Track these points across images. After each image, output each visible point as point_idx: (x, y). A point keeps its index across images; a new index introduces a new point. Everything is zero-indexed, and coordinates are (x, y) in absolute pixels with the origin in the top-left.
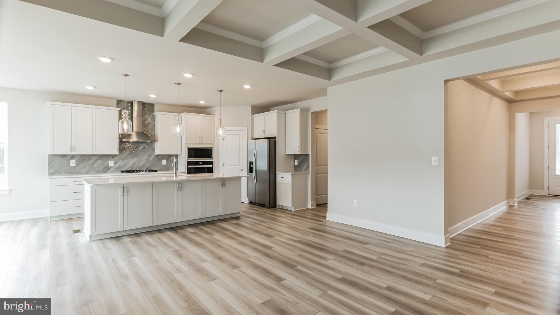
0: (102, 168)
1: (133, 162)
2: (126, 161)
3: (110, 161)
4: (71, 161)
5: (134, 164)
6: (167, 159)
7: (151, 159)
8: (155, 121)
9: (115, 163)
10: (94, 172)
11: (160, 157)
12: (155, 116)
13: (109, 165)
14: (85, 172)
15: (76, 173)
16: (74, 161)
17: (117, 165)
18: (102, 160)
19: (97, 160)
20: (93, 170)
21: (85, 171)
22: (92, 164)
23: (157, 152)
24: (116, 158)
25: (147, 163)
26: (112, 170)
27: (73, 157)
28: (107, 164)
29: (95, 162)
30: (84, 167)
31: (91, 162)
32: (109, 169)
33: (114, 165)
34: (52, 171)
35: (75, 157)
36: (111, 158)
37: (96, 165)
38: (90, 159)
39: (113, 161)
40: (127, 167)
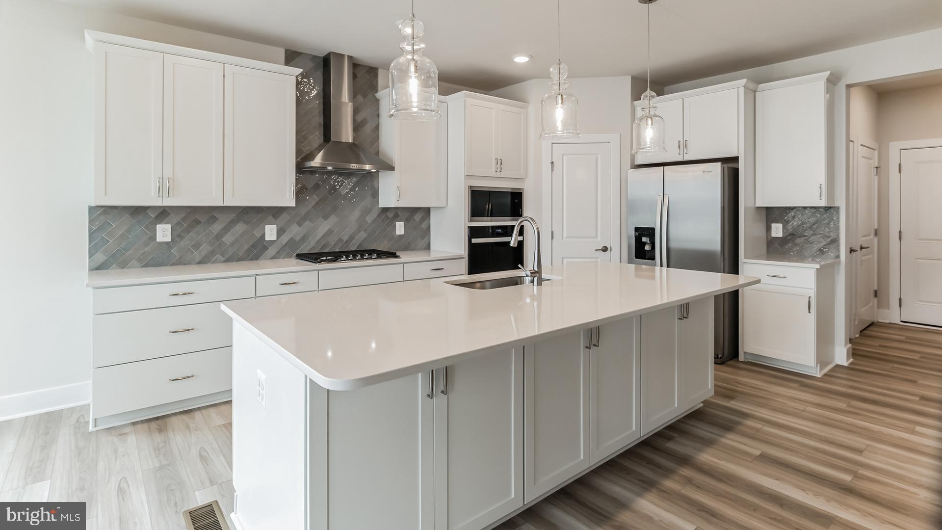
0: (246, 247)
1: (327, 228)
2: (307, 224)
3: (267, 227)
4: (159, 227)
5: (330, 232)
6: (407, 221)
7: (369, 219)
8: (378, 116)
9: (280, 232)
10: (223, 259)
11: (391, 215)
12: (380, 101)
13: (264, 235)
14: (197, 261)
15: (172, 265)
16: (169, 227)
17: (285, 239)
18: (246, 222)
19: (233, 223)
20: (223, 255)
21: (197, 256)
22: (219, 237)
23: (382, 204)
24: (285, 217)
25: (358, 231)
26: (272, 251)
27: (163, 213)
28: (258, 235)
29: (226, 229)
30: (197, 246)
31: (216, 228)
32: (265, 248)
33: (278, 236)
34: (100, 258)
35: (169, 214)
36: (271, 217)
37: (228, 239)
38: (213, 219)
39: (274, 227)
40: (313, 243)
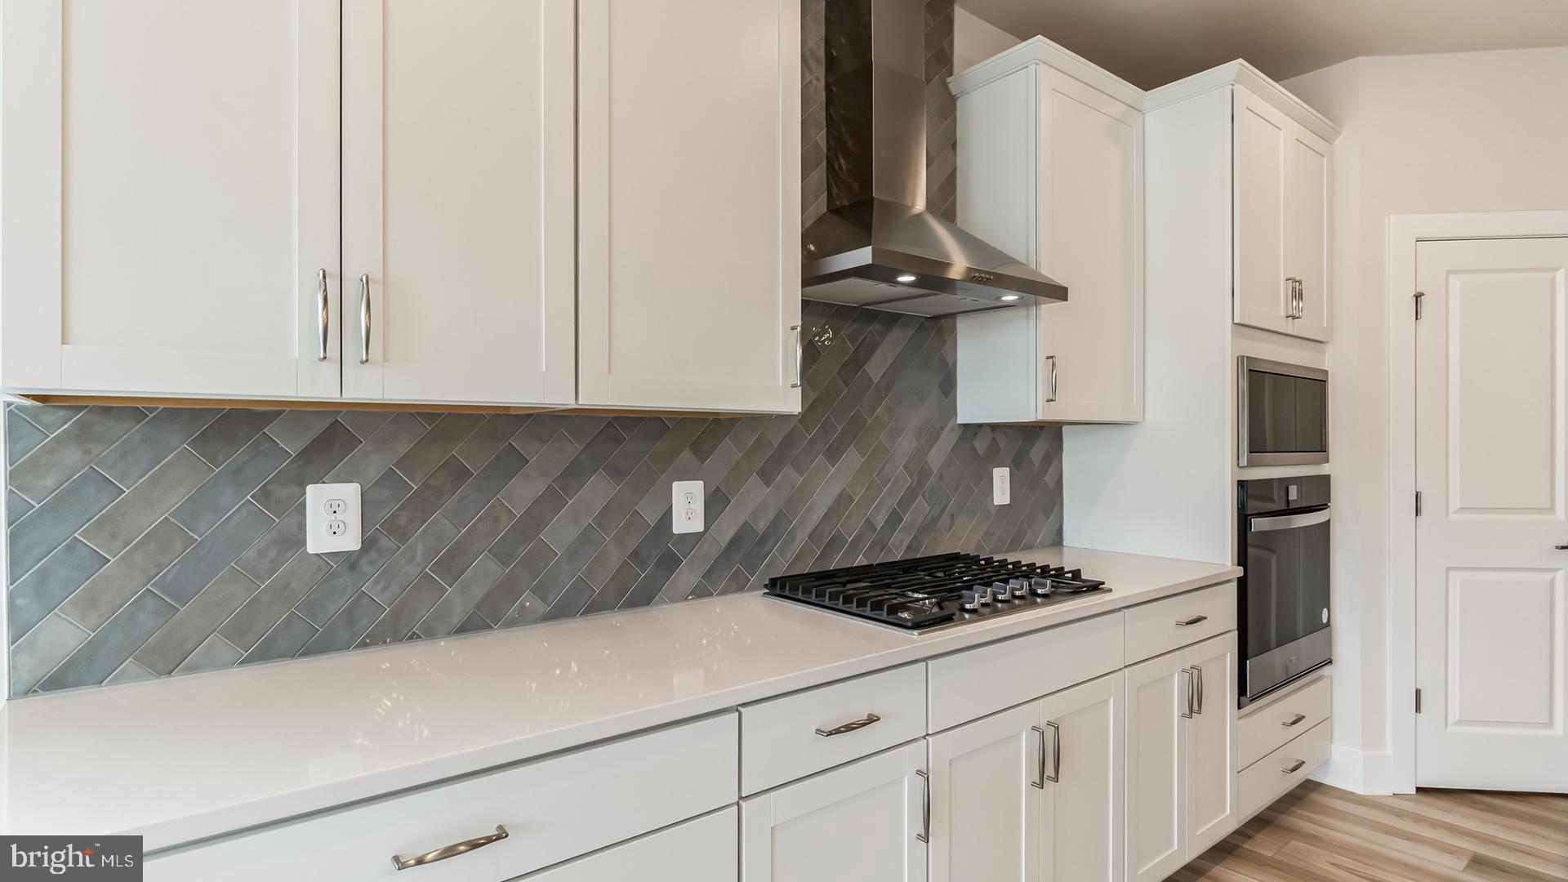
0: (615, 560)
1: (835, 490)
2: (788, 475)
3: (677, 486)
4: (318, 495)
5: (841, 503)
6: (1017, 464)
7: (937, 455)
8: (954, 146)
9: (714, 504)
10: (542, 609)
11: (981, 446)
12: (959, 103)
13: (667, 518)
14: (457, 619)
15: (363, 645)
16: (349, 493)
17: (727, 528)
18: (616, 473)
19: (574, 475)
20: (540, 592)
21: (457, 600)
22: (529, 526)
23: (969, 410)
24: (728, 451)
25: (910, 496)
26: (687, 575)
27: (333, 433)
28: (652, 517)
29: (552, 499)
30: (451, 565)
31: (523, 492)
32: (670, 563)
33: (708, 524)
35: (353, 442)
36: (687, 456)
37: (560, 532)
38: (511, 464)
39: (696, 488)
40: (801, 538)
